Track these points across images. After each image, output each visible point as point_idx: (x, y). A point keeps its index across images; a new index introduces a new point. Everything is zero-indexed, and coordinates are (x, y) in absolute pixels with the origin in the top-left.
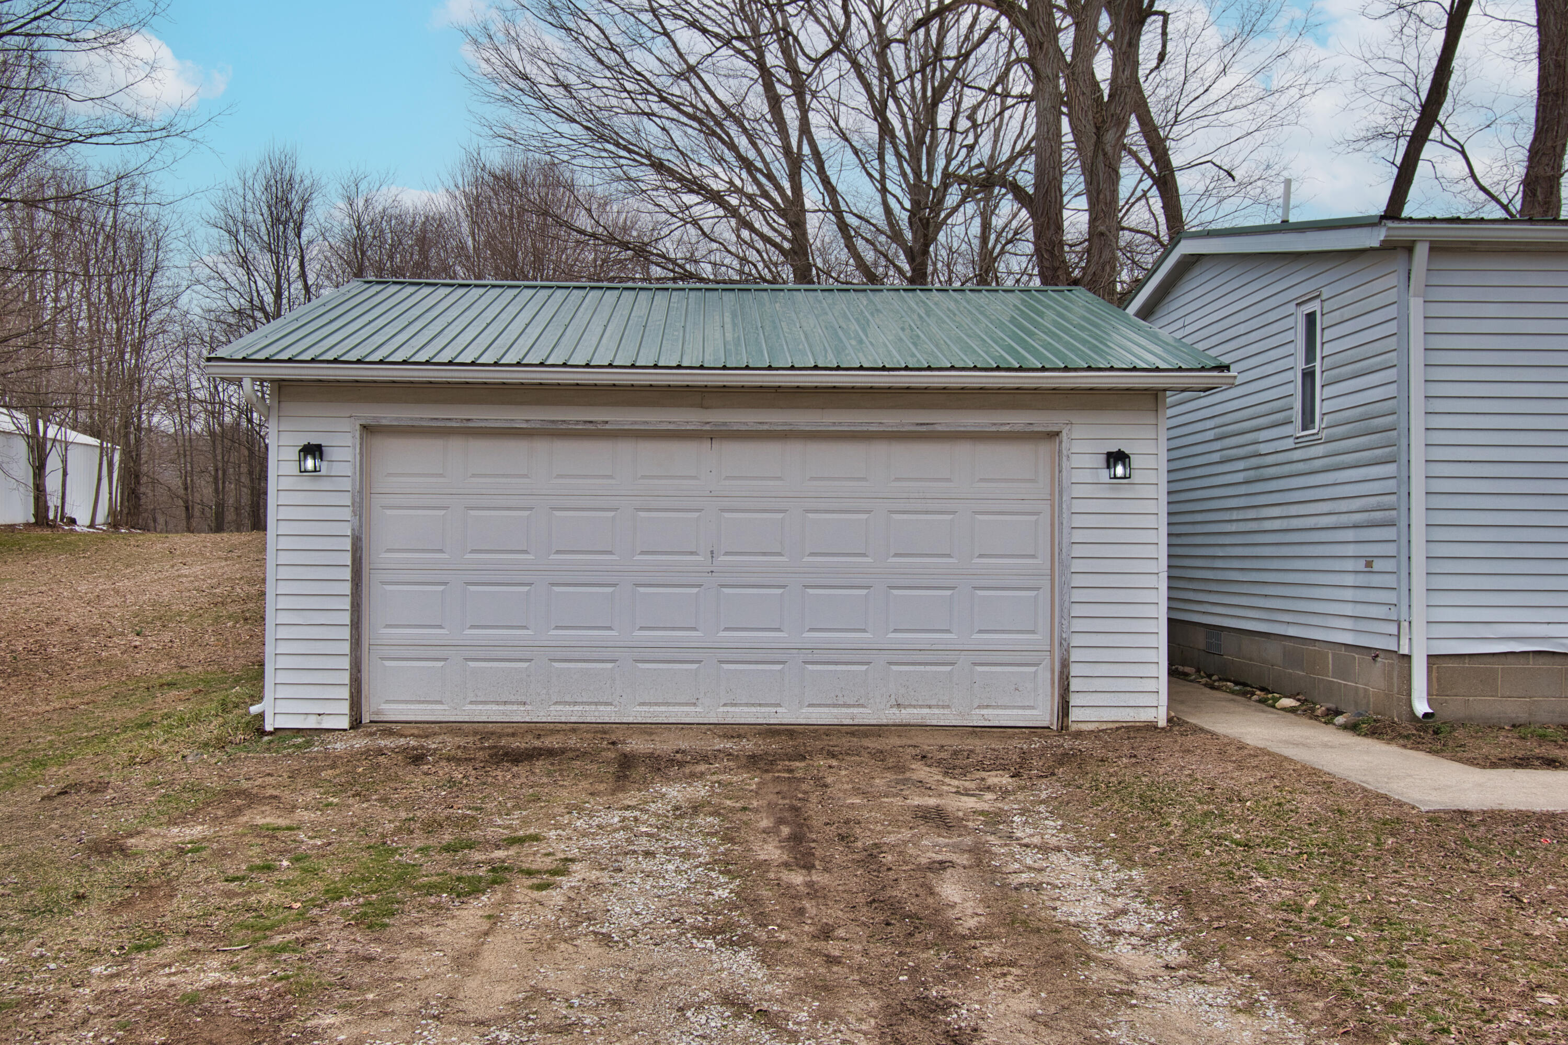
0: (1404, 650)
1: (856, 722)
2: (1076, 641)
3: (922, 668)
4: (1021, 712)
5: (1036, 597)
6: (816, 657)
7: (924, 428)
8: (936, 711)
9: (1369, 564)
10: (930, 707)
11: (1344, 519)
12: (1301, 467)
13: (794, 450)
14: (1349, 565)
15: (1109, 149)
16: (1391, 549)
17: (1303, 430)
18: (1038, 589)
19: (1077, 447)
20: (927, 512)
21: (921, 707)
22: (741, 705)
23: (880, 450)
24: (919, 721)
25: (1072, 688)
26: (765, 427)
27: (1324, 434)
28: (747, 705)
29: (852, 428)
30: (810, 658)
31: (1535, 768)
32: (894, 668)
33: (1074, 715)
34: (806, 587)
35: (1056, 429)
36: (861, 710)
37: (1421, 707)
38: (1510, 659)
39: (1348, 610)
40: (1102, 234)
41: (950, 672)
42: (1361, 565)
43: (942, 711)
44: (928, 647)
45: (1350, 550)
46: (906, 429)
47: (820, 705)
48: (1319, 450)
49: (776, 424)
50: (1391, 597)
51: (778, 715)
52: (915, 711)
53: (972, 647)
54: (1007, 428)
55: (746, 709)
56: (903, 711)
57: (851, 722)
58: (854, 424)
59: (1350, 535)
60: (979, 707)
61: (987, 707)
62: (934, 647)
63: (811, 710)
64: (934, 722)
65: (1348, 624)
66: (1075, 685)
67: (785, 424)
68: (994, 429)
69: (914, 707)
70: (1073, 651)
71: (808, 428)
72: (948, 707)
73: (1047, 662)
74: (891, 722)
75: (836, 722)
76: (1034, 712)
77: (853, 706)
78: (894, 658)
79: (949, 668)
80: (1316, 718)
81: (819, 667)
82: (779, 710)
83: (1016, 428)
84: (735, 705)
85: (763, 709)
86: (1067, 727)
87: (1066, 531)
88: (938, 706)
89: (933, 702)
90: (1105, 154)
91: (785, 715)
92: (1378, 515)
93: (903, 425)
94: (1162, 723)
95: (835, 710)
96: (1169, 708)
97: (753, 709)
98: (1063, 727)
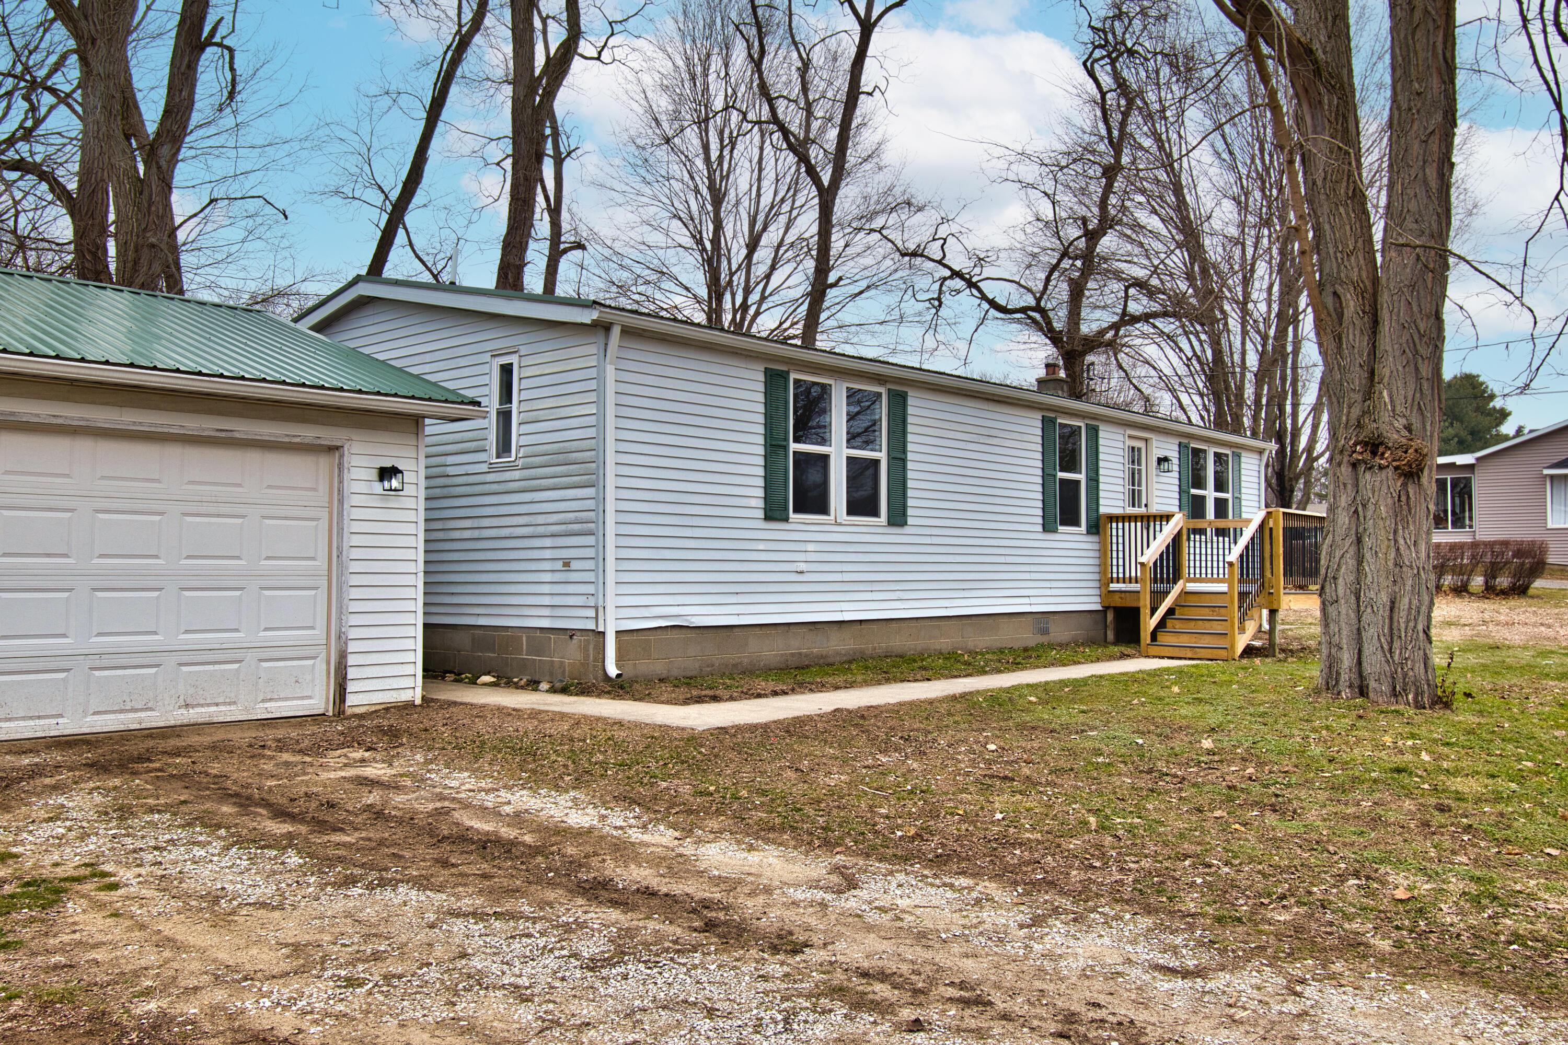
0: (601, 629)
1: (143, 726)
2: (353, 633)
3: (211, 667)
4: (299, 702)
5: (315, 595)
6: (105, 663)
7: (223, 435)
8: (222, 708)
9: (567, 564)
10: (217, 705)
11: (541, 530)
12: (495, 487)
13: (84, 447)
14: (547, 566)
15: (163, 163)
16: (590, 553)
17: (498, 457)
18: (317, 588)
19: (356, 461)
20: (218, 516)
21: (209, 705)
22: (17, 719)
23: (174, 452)
24: (207, 720)
25: (349, 677)
26: (60, 421)
27: (520, 462)
28: (24, 718)
29: (153, 429)
30: (97, 663)
31: (706, 702)
32: (184, 669)
33: (351, 700)
34: (94, 590)
35: (339, 444)
36: (149, 713)
37: (612, 671)
38: (659, 632)
39: (547, 601)
40: (153, 246)
41: (237, 670)
42: (559, 565)
43: (228, 708)
44: (218, 646)
45: (548, 554)
46: (206, 433)
47: (106, 712)
48: (517, 475)
49: (72, 418)
50: (590, 589)
51: (60, 727)
52: (203, 710)
53: (258, 645)
54: (298, 440)
55: (22, 723)
56: (191, 711)
57: (138, 727)
58: (156, 425)
59: (548, 542)
60: (263, 701)
61: (271, 700)
62: (224, 646)
63: (96, 718)
64: (221, 719)
65: (547, 612)
66: (351, 673)
67: (83, 419)
68: (287, 440)
69: (202, 706)
70: (350, 644)
71: (107, 426)
72: (234, 703)
73: (323, 655)
74: (179, 723)
75: (122, 728)
76: (312, 701)
77: (141, 710)
78: (185, 659)
79: (236, 666)
80: (522, 688)
81: (106, 673)
82: (60, 721)
83: (306, 441)
84: (10, 720)
85: (42, 722)
86: (344, 712)
87: (346, 535)
88: (225, 704)
89: (221, 700)
90: (159, 168)
91: (68, 726)
92: (576, 527)
93: (204, 430)
94: (418, 701)
95: (122, 716)
96: (423, 689)
97: (31, 723)
98: (340, 712)
